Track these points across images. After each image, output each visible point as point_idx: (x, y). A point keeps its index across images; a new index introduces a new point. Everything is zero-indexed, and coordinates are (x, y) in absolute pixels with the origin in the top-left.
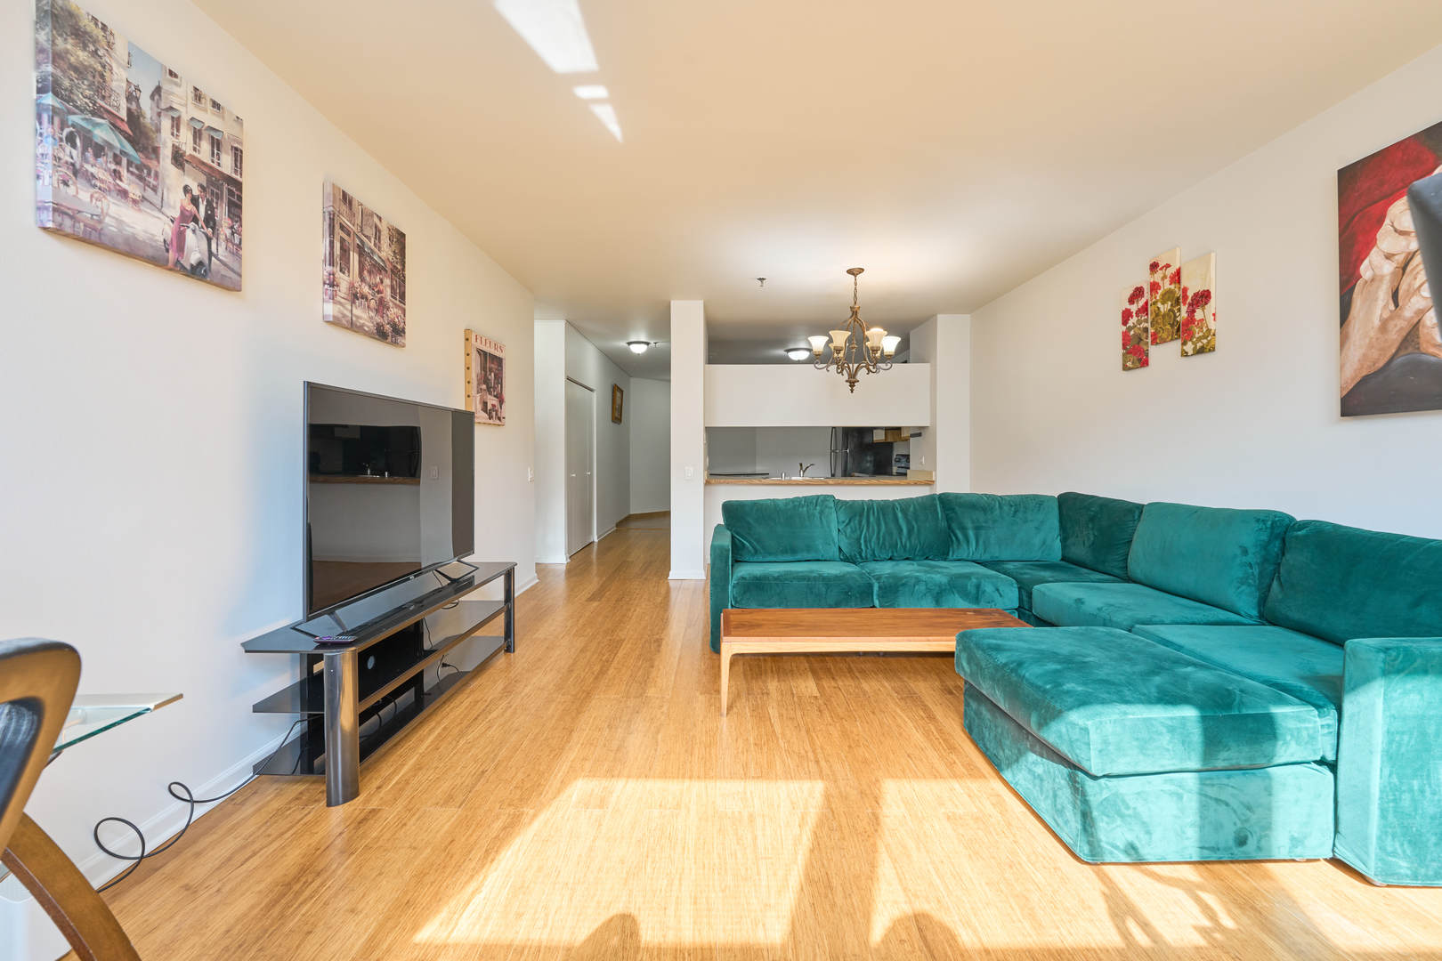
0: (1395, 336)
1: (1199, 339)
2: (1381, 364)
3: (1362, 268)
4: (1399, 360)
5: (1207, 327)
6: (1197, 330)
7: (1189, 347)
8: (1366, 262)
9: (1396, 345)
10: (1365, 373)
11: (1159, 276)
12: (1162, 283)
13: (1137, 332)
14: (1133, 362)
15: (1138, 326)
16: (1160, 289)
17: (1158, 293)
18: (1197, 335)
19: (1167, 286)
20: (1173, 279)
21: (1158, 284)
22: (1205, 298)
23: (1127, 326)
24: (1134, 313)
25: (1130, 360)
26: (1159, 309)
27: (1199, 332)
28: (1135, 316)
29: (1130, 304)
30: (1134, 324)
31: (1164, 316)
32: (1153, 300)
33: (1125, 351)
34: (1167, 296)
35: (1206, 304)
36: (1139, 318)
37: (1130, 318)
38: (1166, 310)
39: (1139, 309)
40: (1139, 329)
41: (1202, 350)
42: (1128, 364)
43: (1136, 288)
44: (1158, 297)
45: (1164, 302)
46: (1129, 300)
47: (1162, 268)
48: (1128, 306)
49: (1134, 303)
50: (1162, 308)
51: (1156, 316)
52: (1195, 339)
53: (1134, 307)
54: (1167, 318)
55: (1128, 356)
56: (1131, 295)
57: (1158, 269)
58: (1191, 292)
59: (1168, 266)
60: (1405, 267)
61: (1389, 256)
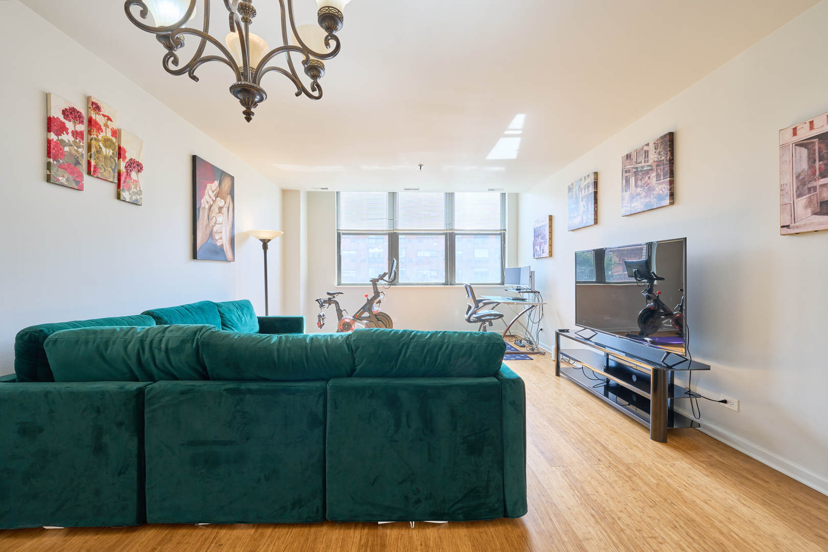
0: (208, 233)
1: (134, 193)
2: (206, 241)
5: (140, 188)
6: (133, 186)
7: (127, 195)
8: (203, 200)
9: (208, 236)
10: (202, 243)
11: (100, 120)
12: (103, 128)
13: (74, 152)
14: (67, 180)
15: (75, 148)
16: (102, 132)
17: (100, 134)
18: (133, 190)
19: (109, 135)
20: (115, 133)
21: (100, 126)
22: (139, 167)
23: (60, 138)
24: (70, 131)
25: (63, 176)
26: (100, 148)
27: (134, 189)
28: (70, 134)
29: (64, 117)
30: (69, 141)
31: (106, 157)
32: (95, 136)
33: (55, 162)
34: (109, 143)
35: (139, 171)
36: (78, 141)
37: (64, 132)
38: (107, 154)
39: (77, 131)
40: (77, 151)
41: (135, 203)
42: (60, 178)
43: (73, 108)
44: (100, 137)
45: (106, 147)
46: (64, 112)
47: (104, 116)
48: (62, 118)
49: (70, 121)
50: (104, 149)
51: (98, 152)
52: (131, 192)
53: (70, 125)
54: (108, 161)
55: (59, 169)
56: (66, 109)
57: (100, 113)
58: (129, 156)
59: (109, 119)
60: (210, 209)
61: (207, 203)
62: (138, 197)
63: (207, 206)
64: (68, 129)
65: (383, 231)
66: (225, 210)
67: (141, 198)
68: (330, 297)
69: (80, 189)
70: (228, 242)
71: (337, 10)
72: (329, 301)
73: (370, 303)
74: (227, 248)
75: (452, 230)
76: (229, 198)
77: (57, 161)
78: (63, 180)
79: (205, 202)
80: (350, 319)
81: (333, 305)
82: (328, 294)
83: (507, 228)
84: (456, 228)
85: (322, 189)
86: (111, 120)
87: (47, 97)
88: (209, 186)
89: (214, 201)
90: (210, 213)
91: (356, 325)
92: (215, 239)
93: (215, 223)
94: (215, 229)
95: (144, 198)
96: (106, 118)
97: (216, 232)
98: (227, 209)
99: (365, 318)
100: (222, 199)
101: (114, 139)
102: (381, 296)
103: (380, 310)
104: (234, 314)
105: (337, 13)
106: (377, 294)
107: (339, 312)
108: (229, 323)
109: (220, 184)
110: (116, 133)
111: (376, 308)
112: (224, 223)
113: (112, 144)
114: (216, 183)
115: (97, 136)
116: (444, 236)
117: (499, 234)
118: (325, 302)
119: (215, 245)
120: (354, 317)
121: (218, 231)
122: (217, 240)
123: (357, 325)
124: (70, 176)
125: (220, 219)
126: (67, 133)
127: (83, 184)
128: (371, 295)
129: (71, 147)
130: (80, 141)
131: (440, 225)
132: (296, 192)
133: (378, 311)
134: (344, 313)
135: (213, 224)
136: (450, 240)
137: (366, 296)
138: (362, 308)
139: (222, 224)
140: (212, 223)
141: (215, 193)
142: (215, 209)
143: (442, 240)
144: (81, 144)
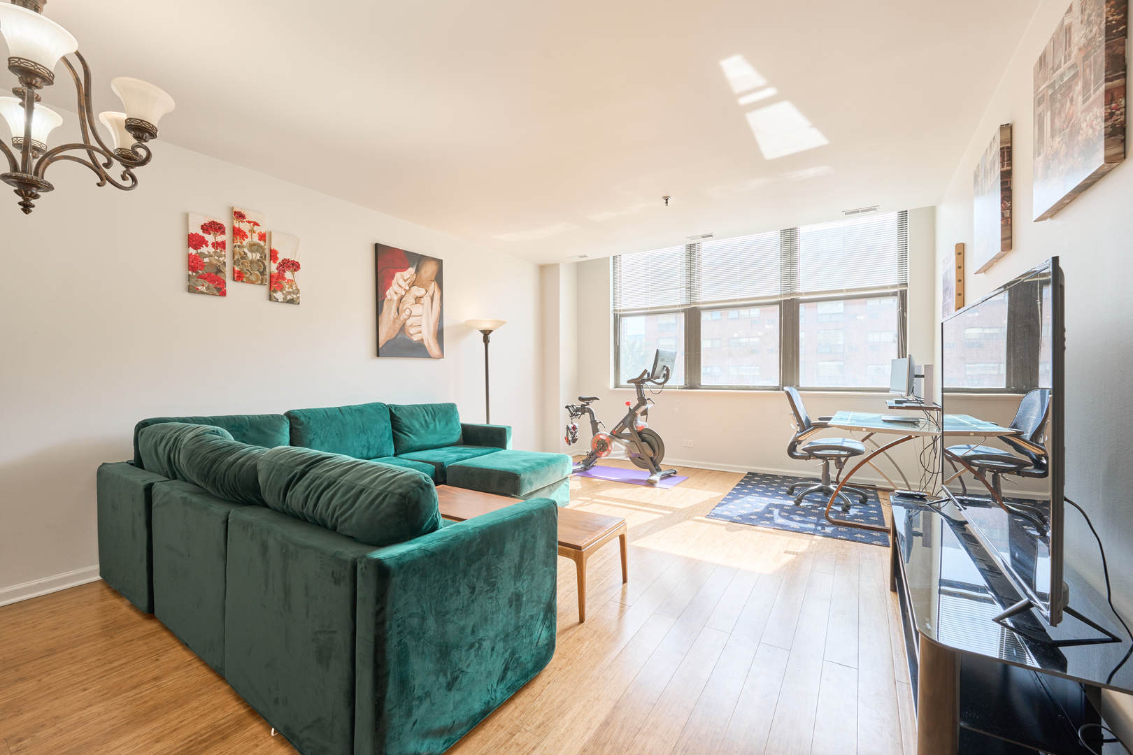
0: (398, 326)
1: (289, 293)
2: (394, 336)
3: (388, 293)
4: (399, 336)
5: (296, 287)
6: (287, 286)
7: (279, 295)
8: (388, 291)
9: (398, 330)
10: (388, 339)
11: (245, 227)
12: (248, 234)
13: (214, 262)
14: (208, 288)
15: (216, 258)
16: (247, 238)
17: (244, 240)
18: (287, 290)
19: (256, 239)
20: (262, 237)
21: (245, 233)
22: (295, 266)
23: (199, 251)
24: (210, 243)
25: (203, 285)
26: (245, 254)
27: (288, 288)
28: (210, 246)
29: (203, 232)
30: (209, 252)
31: (252, 262)
32: (239, 243)
33: (194, 274)
34: (256, 247)
35: (295, 270)
36: (218, 251)
37: (204, 246)
38: (254, 258)
39: (217, 242)
40: (218, 261)
41: (291, 302)
42: (199, 288)
43: (213, 222)
44: (244, 243)
45: (252, 251)
46: (202, 227)
47: (249, 222)
48: (201, 233)
49: (210, 234)
50: (249, 255)
51: (242, 258)
52: (284, 292)
53: (210, 238)
54: (255, 265)
55: (199, 279)
56: (205, 224)
57: (245, 220)
58: (281, 257)
59: (256, 224)
60: (401, 300)
61: (396, 293)
62: (295, 296)
63: (396, 298)
64: (207, 241)
65: (676, 306)
66: (426, 300)
67: (299, 297)
68: (583, 403)
69: (223, 294)
70: (432, 335)
71: (17, 58)
72: (583, 410)
73: (632, 414)
74: (431, 344)
75: (791, 294)
76: (433, 286)
77: (197, 272)
78: (203, 289)
79: (393, 293)
80: (606, 435)
81: (587, 414)
82: (581, 399)
83: (908, 282)
84: (798, 291)
85: (581, 257)
86: (258, 225)
87: (186, 216)
88: (398, 275)
89: (407, 291)
90: (401, 305)
91: (613, 446)
92: (410, 334)
93: (410, 316)
94: (409, 323)
95: (303, 297)
96: (252, 224)
97: (411, 326)
98: (430, 300)
99: (626, 437)
100: (422, 287)
101: (262, 243)
102: (649, 406)
103: (647, 425)
104: (417, 419)
105: (17, 62)
106: (642, 401)
107: (595, 424)
108: (406, 429)
109: (417, 271)
110: (265, 236)
111: (641, 422)
112: (424, 315)
113: (259, 248)
114: (411, 270)
115: (241, 243)
116: (778, 307)
117: (894, 294)
118: (577, 410)
119: (411, 341)
120: (611, 433)
121: (414, 325)
122: (411, 335)
123: (615, 445)
124: (211, 285)
125: (417, 310)
126: (207, 246)
127: (225, 290)
128: (634, 402)
129: (211, 258)
130: (221, 251)
131: (773, 288)
132: (555, 266)
133: (642, 426)
134: (599, 426)
135: (406, 317)
136: (789, 312)
137: (628, 404)
138: (622, 422)
139: (421, 316)
140: (403, 316)
141: (408, 282)
142: (409, 299)
143: (774, 314)
144: (223, 253)
